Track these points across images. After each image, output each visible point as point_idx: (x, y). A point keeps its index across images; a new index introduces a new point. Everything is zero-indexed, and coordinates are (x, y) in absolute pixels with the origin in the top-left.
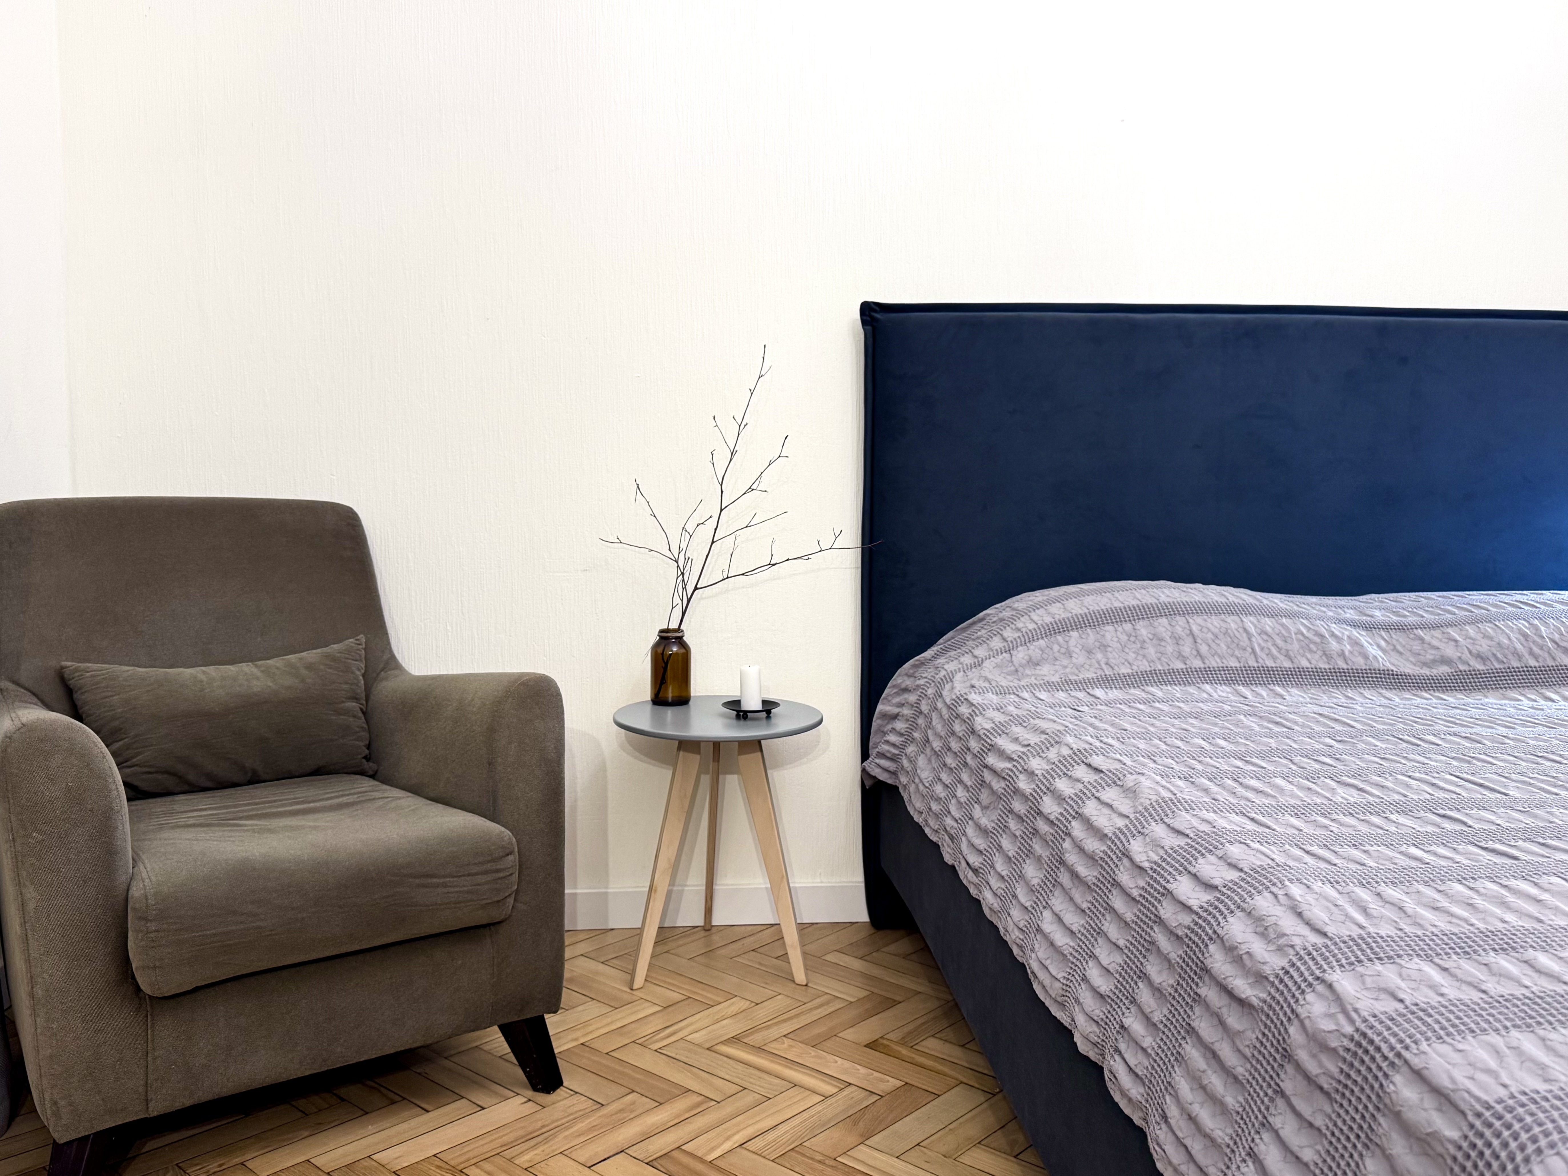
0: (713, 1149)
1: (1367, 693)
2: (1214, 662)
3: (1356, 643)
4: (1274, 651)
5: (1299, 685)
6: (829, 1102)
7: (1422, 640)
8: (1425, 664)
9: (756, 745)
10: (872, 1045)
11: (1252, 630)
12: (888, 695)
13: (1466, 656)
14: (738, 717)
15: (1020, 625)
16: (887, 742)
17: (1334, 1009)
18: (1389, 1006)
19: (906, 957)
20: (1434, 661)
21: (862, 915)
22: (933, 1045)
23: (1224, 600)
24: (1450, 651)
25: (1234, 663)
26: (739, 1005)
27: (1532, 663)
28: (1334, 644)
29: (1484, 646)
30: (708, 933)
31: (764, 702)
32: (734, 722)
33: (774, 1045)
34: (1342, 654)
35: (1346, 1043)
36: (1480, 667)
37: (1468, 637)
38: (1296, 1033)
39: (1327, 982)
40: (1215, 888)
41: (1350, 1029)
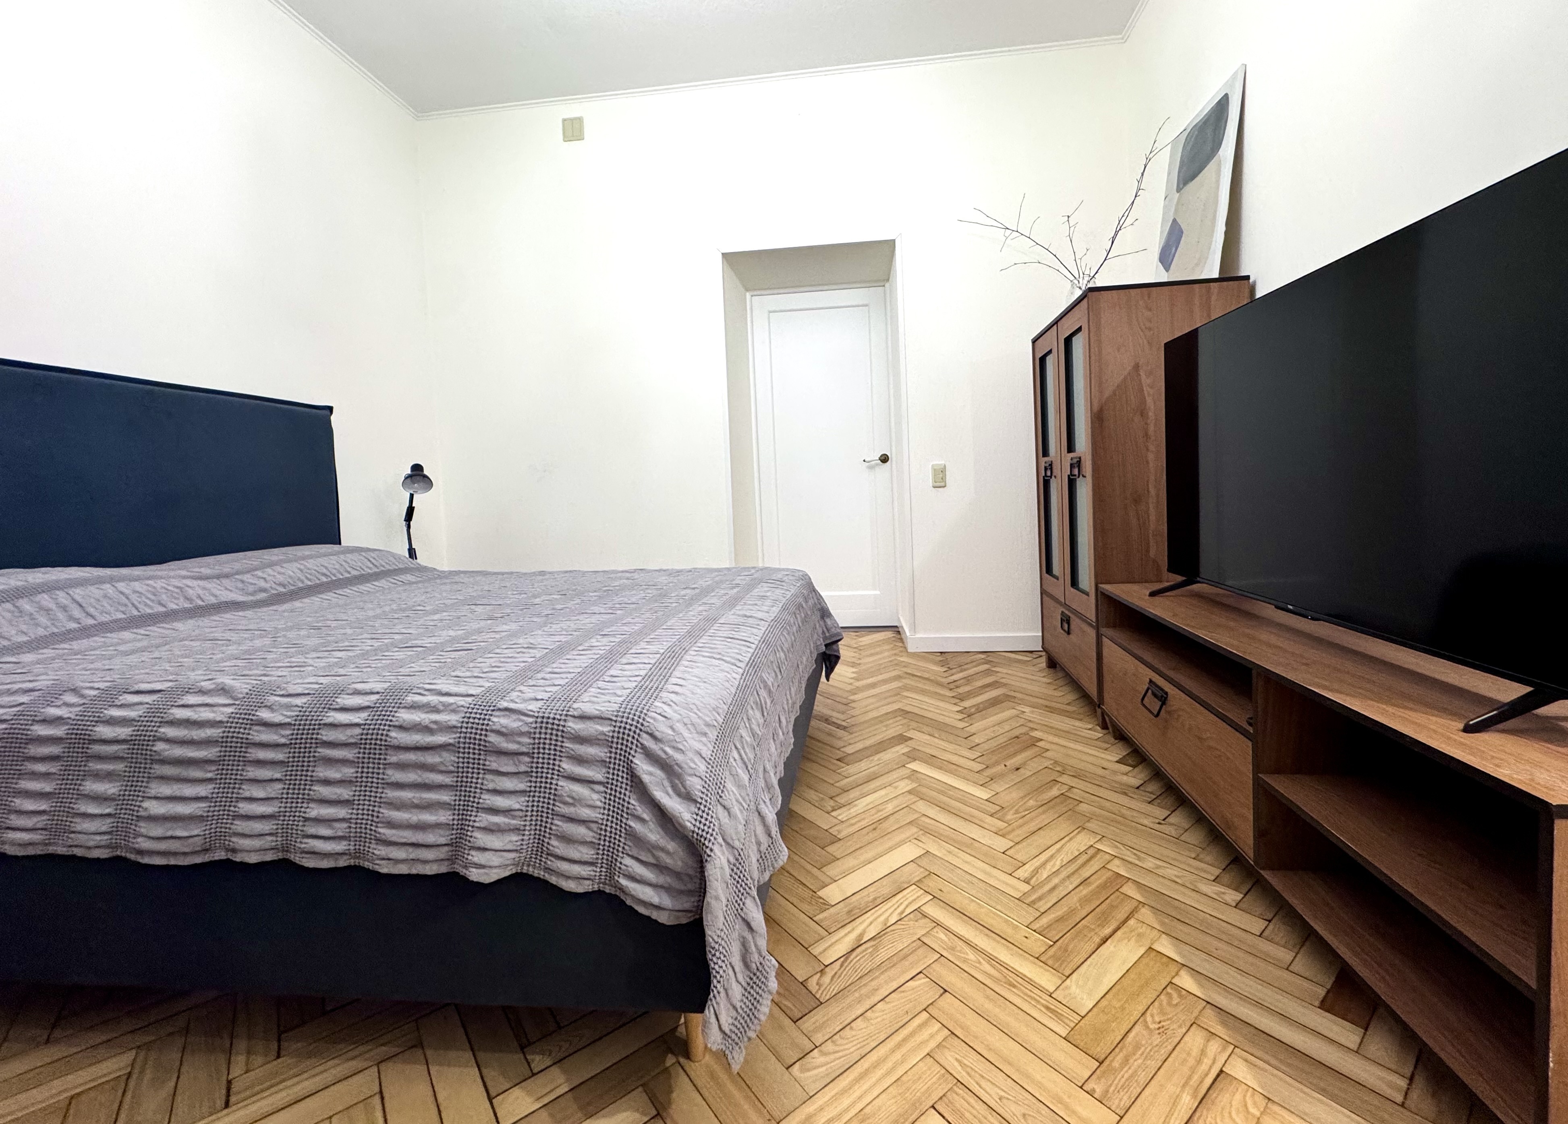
2: (105, 618)
3: (204, 589)
4: (148, 602)
17: (515, 717)
18: (537, 704)
20: (255, 592)
25: (122, 616)
34: (199, 597)
35: (531, 726)
37: (270, 575)
38: (493, 738)
39: (499, 710)
40: (369, 707)
41: (531, 720)
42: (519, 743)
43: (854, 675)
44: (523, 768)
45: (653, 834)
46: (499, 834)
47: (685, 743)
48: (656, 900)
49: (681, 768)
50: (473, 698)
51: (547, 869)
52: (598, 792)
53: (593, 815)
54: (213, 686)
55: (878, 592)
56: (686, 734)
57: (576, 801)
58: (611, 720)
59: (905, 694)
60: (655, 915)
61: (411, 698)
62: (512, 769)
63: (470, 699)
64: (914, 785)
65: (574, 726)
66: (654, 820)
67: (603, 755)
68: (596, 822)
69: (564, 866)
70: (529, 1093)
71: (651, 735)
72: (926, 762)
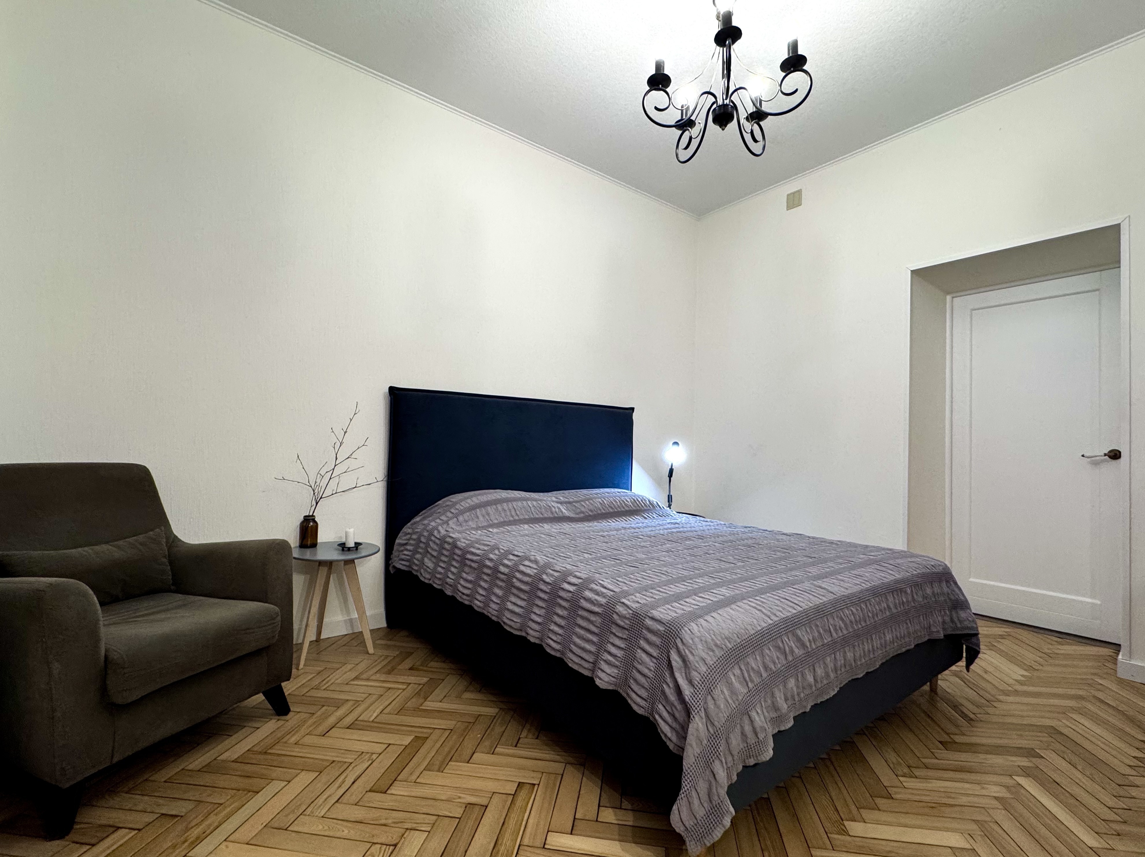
0: (371, 716)
1: (564, 524)
2: (521, 517)
3: (559, 508)
4: (537, 512)
5: (546, 523)
6: (405, 692)
7: (575, 506)
8: (577, 514)
9: (352, 561)
10: (411, 669)
11: (531, 506)
12: (401, 536)
13: (588, 511)
14: (343, 550)
15: (457, 507)
16: (405, 555)
17: (626, 608)
18: (637, 605)
19: (407, 636)
20: (579, 513)
21: (384, 624)
22: (433, 664)
23: (520, 496)
24: (583, 509)
25: (527, 517)
26: (349, 667)
27: (604, 512)
28: (553, 509)
29: (591, 507)
30: (318, 643)
31: (356, 543)
32: (341, 552)
33: (372, 677)
34: (556, 512)
35: (631, 615)
36: (591, 513)
37: (587, 505)
38: (615, 616)
39: (621, 602)
40: (577, 585)
41: (631, 612)
42: (624, 622)
43: (1020, 678)
44: (625, 637)
45: (672, 697)
46: (610, 666)
47: (696, 650)
48: (669, 735)
49: (690, 664)
50: (614, 593)
51: (628, 694)
52: (653, 662)
53: (649, 674)
54: (533, 559)
55: (1099, 602)
56: (700, 646)
57: (642, 663)
58: (665, 624)
59: (1074, 716)
60: (668, 743)
61: (593, 586)
62: (620, 635)
63: (612, 593)
64: (1007, 795)
65: (649, 622)
66: (674, 688)
67: (658, 643)
68: (649, 678)
69: (634, 696)
70: (616, 815)
71: (681, 640)
72: (1042, 784)
